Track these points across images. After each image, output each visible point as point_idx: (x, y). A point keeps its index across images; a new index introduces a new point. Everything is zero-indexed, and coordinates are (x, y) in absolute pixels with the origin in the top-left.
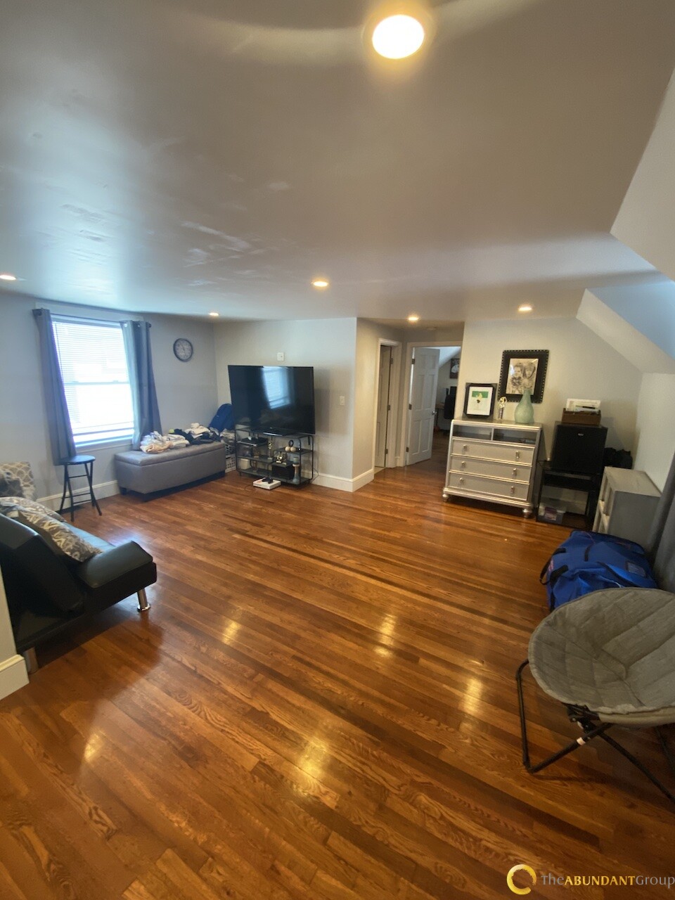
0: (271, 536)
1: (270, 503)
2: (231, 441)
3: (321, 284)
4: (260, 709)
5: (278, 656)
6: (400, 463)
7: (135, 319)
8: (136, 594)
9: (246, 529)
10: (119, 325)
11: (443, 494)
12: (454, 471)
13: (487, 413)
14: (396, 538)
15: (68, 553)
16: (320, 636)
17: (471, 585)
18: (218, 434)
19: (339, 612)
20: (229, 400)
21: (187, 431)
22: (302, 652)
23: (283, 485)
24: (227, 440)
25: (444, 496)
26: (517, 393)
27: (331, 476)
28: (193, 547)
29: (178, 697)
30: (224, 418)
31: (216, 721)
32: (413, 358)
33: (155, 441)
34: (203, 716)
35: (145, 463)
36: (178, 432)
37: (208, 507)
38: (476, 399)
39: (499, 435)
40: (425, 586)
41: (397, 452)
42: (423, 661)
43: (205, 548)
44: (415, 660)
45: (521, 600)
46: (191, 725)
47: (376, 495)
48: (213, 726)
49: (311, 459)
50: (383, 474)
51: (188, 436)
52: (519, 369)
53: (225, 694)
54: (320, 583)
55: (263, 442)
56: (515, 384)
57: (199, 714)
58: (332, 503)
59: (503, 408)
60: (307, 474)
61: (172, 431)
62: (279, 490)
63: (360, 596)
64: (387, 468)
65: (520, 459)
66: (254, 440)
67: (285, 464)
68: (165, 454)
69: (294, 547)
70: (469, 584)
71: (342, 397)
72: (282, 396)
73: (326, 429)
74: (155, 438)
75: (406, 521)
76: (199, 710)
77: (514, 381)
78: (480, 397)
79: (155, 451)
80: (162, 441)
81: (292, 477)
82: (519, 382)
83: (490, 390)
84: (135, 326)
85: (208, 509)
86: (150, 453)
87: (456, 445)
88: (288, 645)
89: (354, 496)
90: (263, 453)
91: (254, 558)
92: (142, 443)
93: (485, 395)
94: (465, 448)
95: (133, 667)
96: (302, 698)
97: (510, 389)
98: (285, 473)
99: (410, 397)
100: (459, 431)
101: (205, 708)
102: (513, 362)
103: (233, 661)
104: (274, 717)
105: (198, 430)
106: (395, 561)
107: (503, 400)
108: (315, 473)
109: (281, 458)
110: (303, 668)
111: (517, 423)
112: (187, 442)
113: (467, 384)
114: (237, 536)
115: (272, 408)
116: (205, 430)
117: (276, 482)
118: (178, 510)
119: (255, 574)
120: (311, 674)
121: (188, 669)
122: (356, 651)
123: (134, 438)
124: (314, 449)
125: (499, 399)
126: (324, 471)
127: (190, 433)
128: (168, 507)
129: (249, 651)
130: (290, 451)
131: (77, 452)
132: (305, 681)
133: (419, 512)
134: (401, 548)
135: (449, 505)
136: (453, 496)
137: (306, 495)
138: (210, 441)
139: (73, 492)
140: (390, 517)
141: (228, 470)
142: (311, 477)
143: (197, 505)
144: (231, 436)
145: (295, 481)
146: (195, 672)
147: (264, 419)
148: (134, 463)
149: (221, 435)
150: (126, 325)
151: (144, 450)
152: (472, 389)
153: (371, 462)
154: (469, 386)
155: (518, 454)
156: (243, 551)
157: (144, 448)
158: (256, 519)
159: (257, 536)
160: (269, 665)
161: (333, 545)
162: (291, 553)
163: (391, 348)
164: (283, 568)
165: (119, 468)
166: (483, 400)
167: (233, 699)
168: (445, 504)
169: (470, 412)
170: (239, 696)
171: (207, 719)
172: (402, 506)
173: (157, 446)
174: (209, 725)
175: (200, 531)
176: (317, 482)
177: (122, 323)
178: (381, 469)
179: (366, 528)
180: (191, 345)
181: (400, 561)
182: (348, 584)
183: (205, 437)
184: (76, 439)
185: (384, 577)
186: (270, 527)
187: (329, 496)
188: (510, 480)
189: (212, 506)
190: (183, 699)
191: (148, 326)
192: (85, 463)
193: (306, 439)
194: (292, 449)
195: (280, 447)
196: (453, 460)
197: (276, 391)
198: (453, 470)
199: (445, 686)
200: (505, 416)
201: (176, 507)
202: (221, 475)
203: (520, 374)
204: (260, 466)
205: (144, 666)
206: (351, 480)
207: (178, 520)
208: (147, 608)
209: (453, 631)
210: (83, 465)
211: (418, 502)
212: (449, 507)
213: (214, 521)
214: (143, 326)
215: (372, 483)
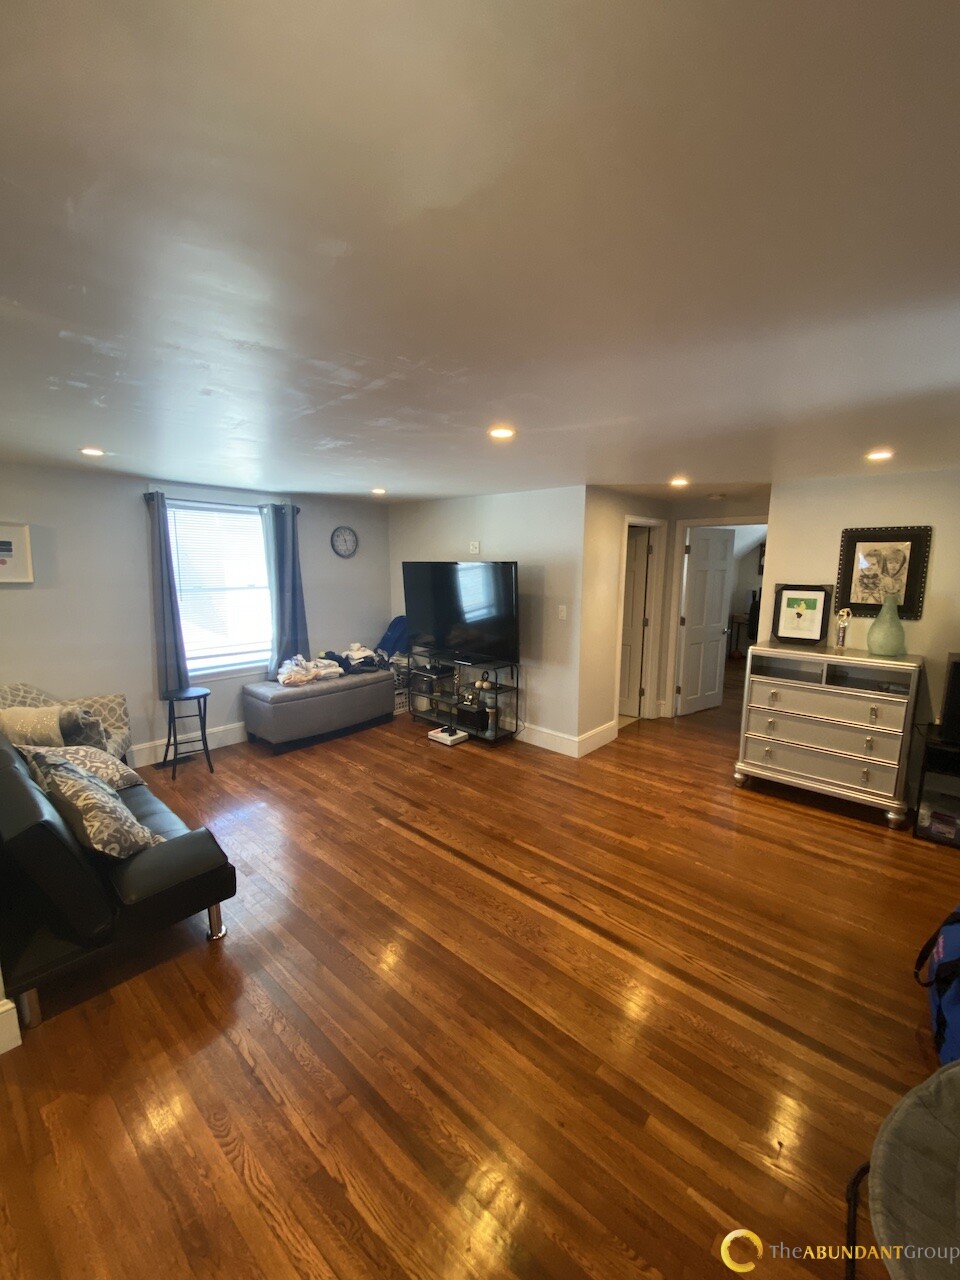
0: (434, 827)
1: (447, 769)
2: (403, 670)
3: (502, 433)
4: (332, 1172)
5: (390, 1064)
6: (666, 712)
7: (278, 502)
8: (206, 910)
9: (400, 811)
10: (257, 510)
11: (735, 772)
12: (751, 734)
13: (816, 635)
14: (641, 849)
15: (98, 847)
16: (471, 1034)
17: (772, 961)
18: (386, 659)
19: (515, 990)
20: (402, 612)
21: (344, 655)
22: (432, 1062)
23: (471, 739)
24: (398, 667)
25: (737, 776)
26: (871, 601)
27: (544, 730)
28: (316, 834)
29: (212, 1120)
30: (397, 637)
31: (256, 1183)
32: (687, 544)
33: (296, 668)
34: (238, 1167)
35: (278, 700)
36: (330, 656)
37: (358, 769)
38: (794, 611)
39: (837, 676)
40: (682, 953)
41: (660, 695)
42: (654, 1123)
43: (333, 840)
44: (640, 1118)
45: (872, 1007)
46: (215, 1181)
47: (618, 765)
48: (248, 1191)
49: (515, 701)
50: (634, 729)
51: (344, 662)
52: (874, 560)
53: (286, 1129)
54: (493, 924)
55: (446, 673)
56: (866, 587)
57: (232, 1162)
58: (543, 776)
59: (844, 629)
60: (508, 723)
61: (323, 654)
62: (465, 747)
63: (558, 960)
64: (643, 719)
65: (878, 721)
66: (434, 669)
67: (476, 706)
68: (308, 688)
69: (465, 850)
70: (768, 959)
71: (563, 608)
72: (485, 605)
73: (538, 657)
74: (297, 665)
75: (661, 817)
76: (236, 1152)
77: (865, 581)
78: (802, 609)
79: (295, 683)
80: (307, 669)
81: (485, 728)
82: (874, 583)
83: (820, 596)
84: (278, 511)
85: (355, 773)
86: (288, 685)
87: (758, 690)
88: (413, 1043)
89: (579, 766)
90: (448, 689)
91: (399, 863)
92: (280, 670)
93: (811, 605)
94: (774, 695)
95: (167, 1043)
96: (410, 1165)
97: (857, 595)
98: (475, 720)
99: (681, 605)
100: (763, 666)
101: (247, 1148)
102: (861, 549)
103: (316, 1059)
104: (353, 1196)
105: (357, 654)
106: (633, 896)
107: (845, 614)
108: (520, 723)
109: (470, 697)
110: (428, 1100)
111: (872, 655)
112: (341, 670)
113: (777, 585)
114: (383, 822)
115: (468, 621)
116: (369, 653)
117: (461, 734)
118: (314, 771)
119: (394, 894)
120: (439, 1115)
121: (244, 1062)
122: (529, 1078)
123: (271, 663)
124: (520, 687)
125: (836, 612)
126: (534, 721)
127: (347, 657)
128: (302, 766)
129: (347, 1043)
130: (482, 688)
131: (191, 682)
132: (425, 1128)
133: (691, 804)
134: (644, 871)
135: (745, 793)
136: (754, 777)
137: (504, 760)
138: (374, 668)
139: (179, 738)
140: (636, 809)
141: (396, 712)
142: (514, 730)
143: (341, 764)
144: (404, 662)
145: (489, 734)
146: (252, 1071)
147: (455, 636)
148: (263, 699)
149: (390, 661)
150: (265, 510)
151: (281, 681)
152: (787, 595)
153: (612, 707)
154: (781, 589)
155: (874, 711)
156: (385, 850)
157: (281, 678)
158: (419, 795)
159: (411, 824)
160: (372, 1081)
161: (529, 852)
162: (457, 861)
163: (649, 529)
164: (439, 888)
165: (247, 704)
166: (806, 613)
167: (294, 1141)
168: (738, 791)
169: (782, 633)
170: (306, 1136)
171: (242, 1174)
172: (660, 789)
173: (298, 676)
174: (242, 1187)
175: (334, 808)
176: (522, 737)
177: (261, 507)
178: (634, 720)
179: (592, 826)
180: (355, 535)
181: (642, 897)
182: (539, 932)
183: (367, 662)
184: (190, 665)
185: (605, 926)
186: (437, 810)
187: (537, 763)
188: (859, 756)
189: (361, 768)
190: (219, 1123)
191: (296, 511)
192: (198, 698)
193: (508, 669)
194: (485, 685)
195: (472, 680)
196: (753, 716)
197: (475, 596)
198: (753, 732)
199: (691, 1191)
200: (849, 643)
201: (315, 767)
202: (386, 719)
203: (877, 570)
204: (443, 707)
205: (182, 1047)
206: (576, 739)
207: (309, 787)
208: (220, 935)
209: (724, 1063)
210: (196, 701)
211: (687, 784)
212: (745, 797)
213: (358, 794)
214: (288, 512)
215: (615, 745)
